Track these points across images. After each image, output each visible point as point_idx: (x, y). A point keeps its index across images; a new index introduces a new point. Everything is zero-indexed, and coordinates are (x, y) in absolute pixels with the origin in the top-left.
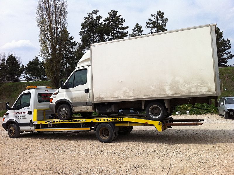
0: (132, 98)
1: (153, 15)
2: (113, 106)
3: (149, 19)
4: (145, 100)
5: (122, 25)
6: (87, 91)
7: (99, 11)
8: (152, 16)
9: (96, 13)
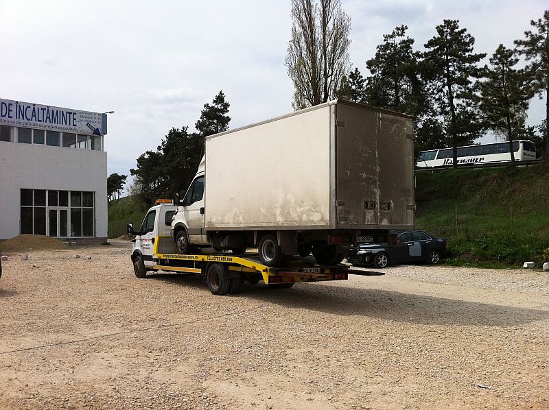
0: (242, 225)
1: (536, 20)
2: (227, 238)
3: (526, 33)
4: (258, 231)
5: (471, 52)
6: (203, 211)
7: (406, 28)
8: (533, 23)
9: (403, 32)
